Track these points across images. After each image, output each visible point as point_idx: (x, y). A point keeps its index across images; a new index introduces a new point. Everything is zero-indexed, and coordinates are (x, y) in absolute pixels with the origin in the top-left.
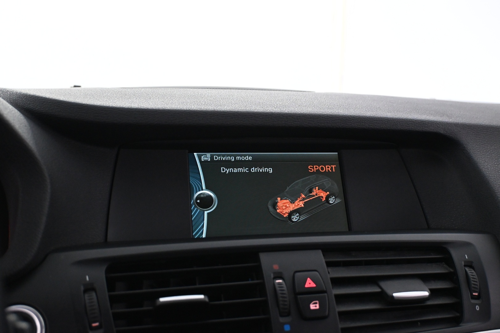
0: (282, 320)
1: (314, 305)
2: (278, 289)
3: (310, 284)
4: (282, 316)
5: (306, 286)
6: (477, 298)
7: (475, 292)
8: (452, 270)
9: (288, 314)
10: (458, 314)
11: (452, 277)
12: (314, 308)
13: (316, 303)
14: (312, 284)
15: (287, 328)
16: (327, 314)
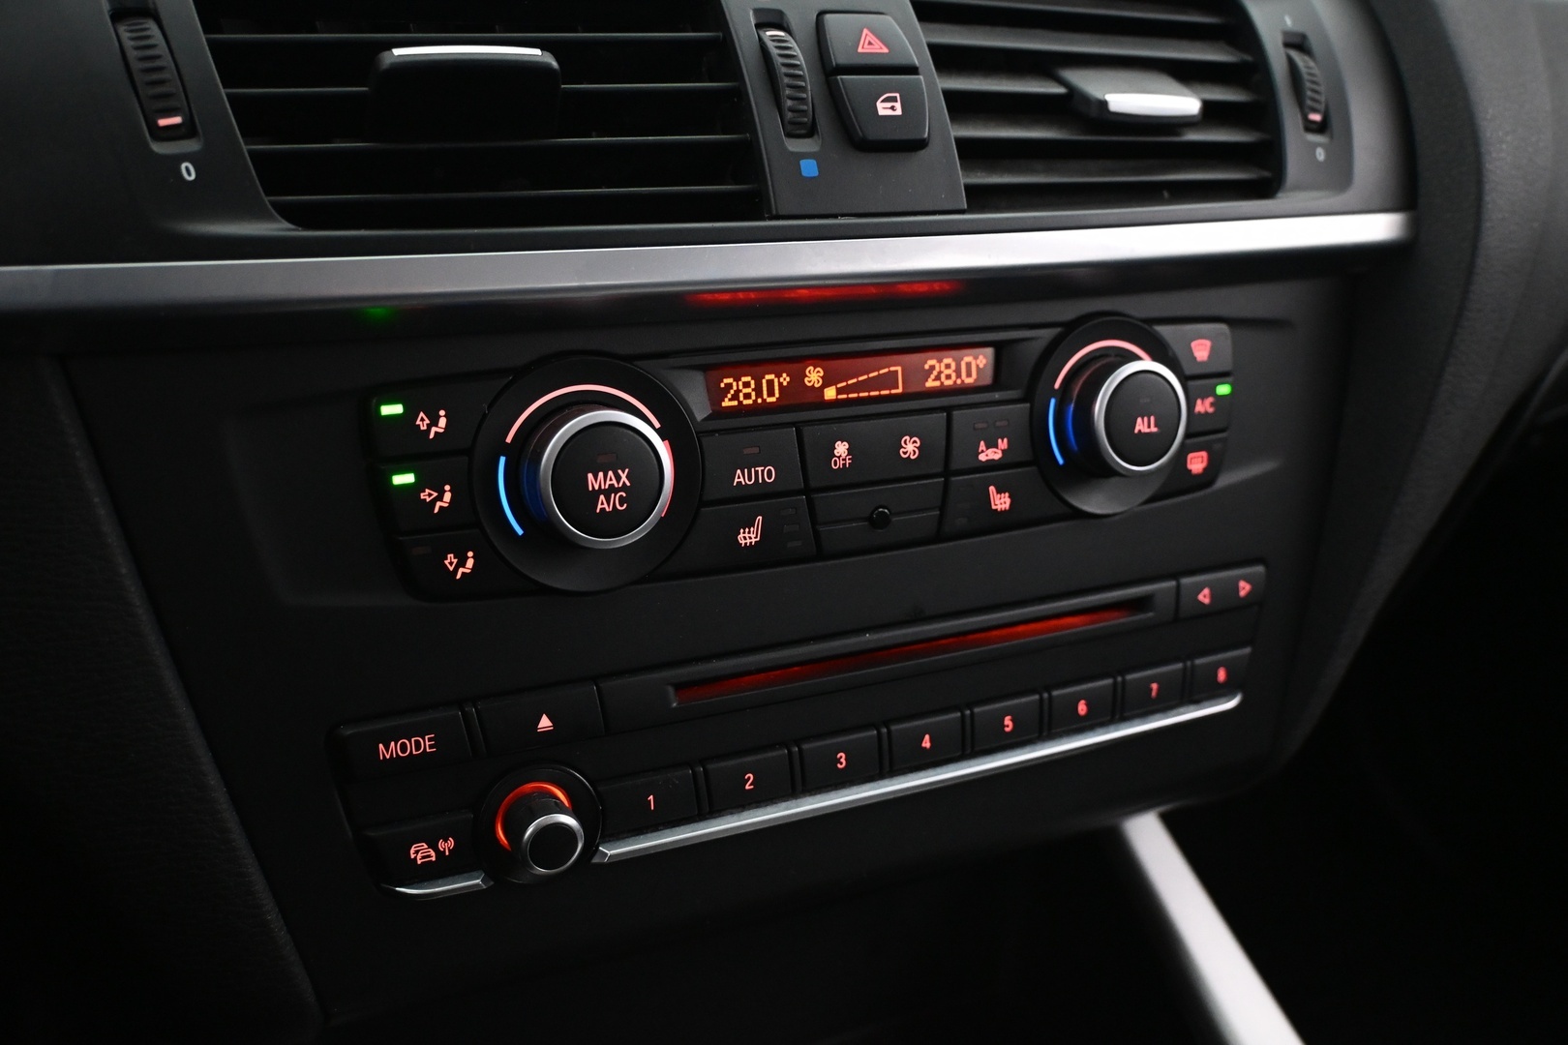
0: (794, 146)
1: (889, 105)
2: (774, 52)
3: (870, 43)
4: (789, 135)
5: (860, 50)
6: (1321, 128)
7: (1315, 111)
9: (811, 132)
10: (1266, 174)
11: (1251, 70)
12: (890, 113)
13: (894, 99)
14: (877, 46)
15: (809, 168)
16: (926, 135)
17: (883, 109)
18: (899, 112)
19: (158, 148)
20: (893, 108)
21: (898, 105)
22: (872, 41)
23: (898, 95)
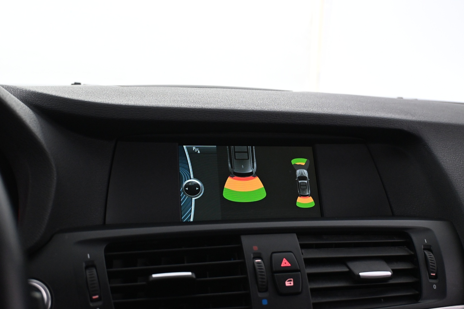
0: (260, 295)
1: (289, 282)
2: (257, 267)
3: (285, 263)
4: (260, 292)
5: (282, 265)
6: (435, 278)
7: (433, 272)
8: (412, 253)
9: (266, 290)
10: (417, 292)
11: (412, 259)
12: (289, 285)
13: (291, 281)
14: (287, 264)
15: (265, 302)
16: (300, 290)
17: (287, 284)
18: (292, 284)
19: (91, 305)
20: (290, 283)
21: (292, 282)
22: (286, 263)
23: (292, 279)
